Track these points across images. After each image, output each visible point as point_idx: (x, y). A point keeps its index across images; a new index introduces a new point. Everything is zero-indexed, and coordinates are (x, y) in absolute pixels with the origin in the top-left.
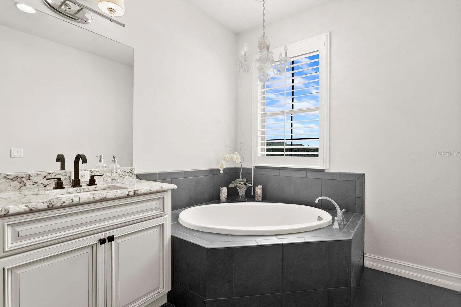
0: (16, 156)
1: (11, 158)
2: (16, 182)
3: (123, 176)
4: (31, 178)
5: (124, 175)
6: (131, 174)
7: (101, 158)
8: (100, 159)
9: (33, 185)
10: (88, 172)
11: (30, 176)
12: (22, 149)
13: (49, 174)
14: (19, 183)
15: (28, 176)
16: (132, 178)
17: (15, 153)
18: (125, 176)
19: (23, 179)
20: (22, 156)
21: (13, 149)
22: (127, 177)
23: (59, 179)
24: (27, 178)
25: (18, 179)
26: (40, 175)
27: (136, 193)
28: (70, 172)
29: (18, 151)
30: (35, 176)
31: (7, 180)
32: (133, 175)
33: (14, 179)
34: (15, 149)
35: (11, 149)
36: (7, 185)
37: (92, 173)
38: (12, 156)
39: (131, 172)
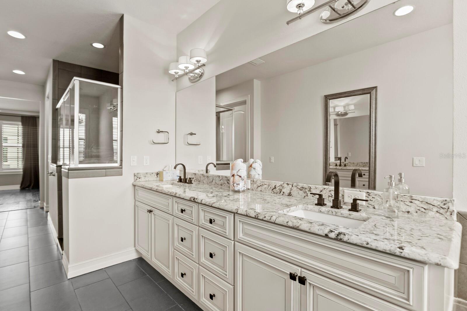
0: (417, 165)
1: (413, 167)
2: (302, 192)
3: (423, 210)
4: (311, 190)
5: (425, 209)
6: (442, 211)
7: (401, 177)
8: (399, 178)
9: (312, 197)
10: (363, 193)
11: (310, 188)
12: (424, 158)
13: (325, 189)
14: (304, 193)
15: (310, 187)
16: (444, 218)
17: (416, 162)
18: (427, 211)
19: (307, 190)
20: (424, 166)
21: (415, 158)
22: (431, 214)
23: (320, 196)
24: (309, 190)
25: (303, 189)
26: (318, 189)
27: (339, 237)
28: (343, 190)
29: (419, 160)
30: (314, 189)
31: (297, 189)
32: (448, 213)
33: (301, 189)
34: (417, 158)
35: (413, 158)
36: (297, 193)
37: (369, 195)
38: (414, 165)
39: (444, 207)
